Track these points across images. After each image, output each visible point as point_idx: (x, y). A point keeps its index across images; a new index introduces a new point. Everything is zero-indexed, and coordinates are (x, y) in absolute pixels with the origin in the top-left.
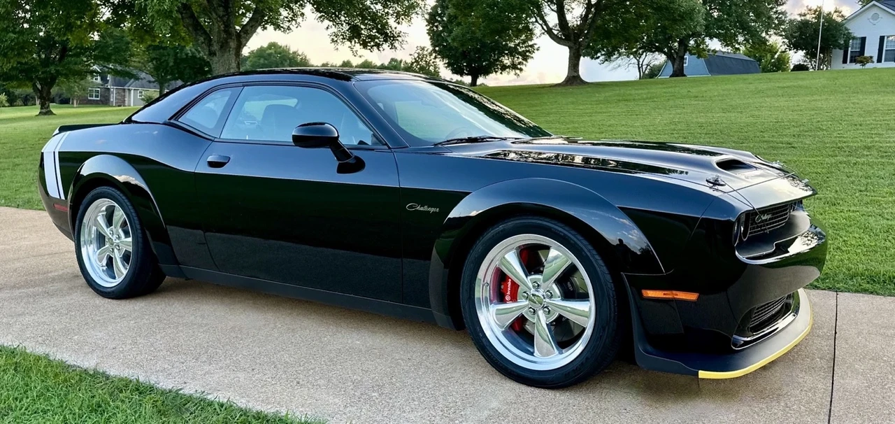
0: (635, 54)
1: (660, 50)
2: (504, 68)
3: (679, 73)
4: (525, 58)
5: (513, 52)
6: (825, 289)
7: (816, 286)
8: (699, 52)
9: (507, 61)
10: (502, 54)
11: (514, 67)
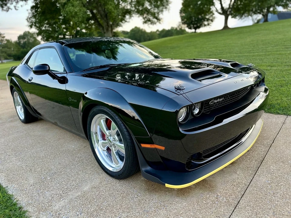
0: (251, 16)
1: (260, 13)
2: (205, 25)
3: (266, 20)
4: (212, 21)
5: (208, 20)
6: (282, 114)
7: (278, 113)
8: (274, 12)
9: (206, 23)
10: (204, 21)
11: (208, 24)
